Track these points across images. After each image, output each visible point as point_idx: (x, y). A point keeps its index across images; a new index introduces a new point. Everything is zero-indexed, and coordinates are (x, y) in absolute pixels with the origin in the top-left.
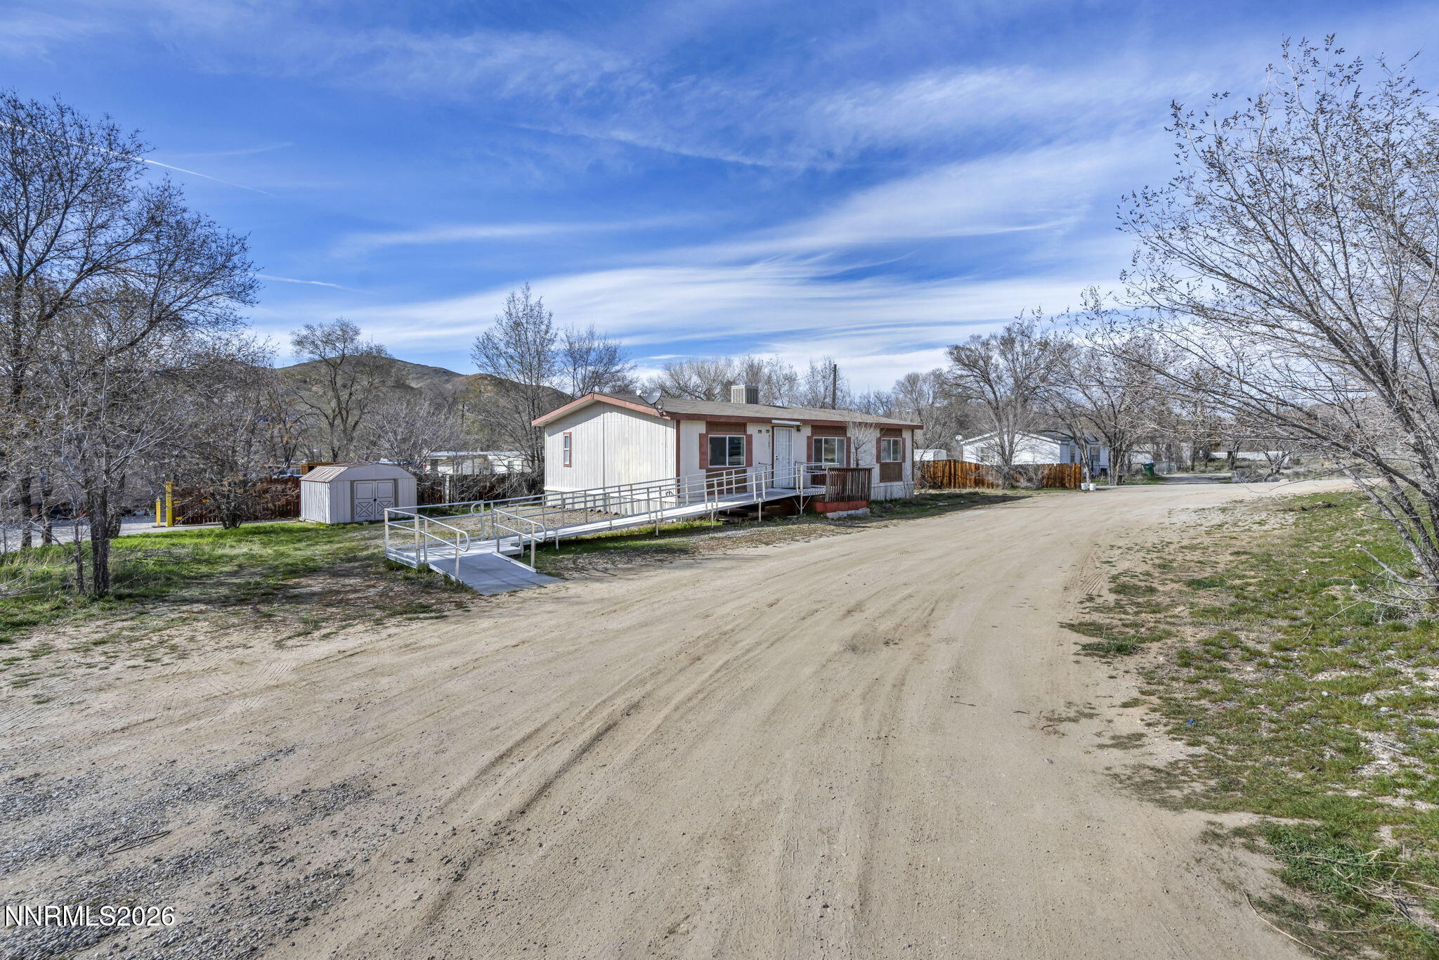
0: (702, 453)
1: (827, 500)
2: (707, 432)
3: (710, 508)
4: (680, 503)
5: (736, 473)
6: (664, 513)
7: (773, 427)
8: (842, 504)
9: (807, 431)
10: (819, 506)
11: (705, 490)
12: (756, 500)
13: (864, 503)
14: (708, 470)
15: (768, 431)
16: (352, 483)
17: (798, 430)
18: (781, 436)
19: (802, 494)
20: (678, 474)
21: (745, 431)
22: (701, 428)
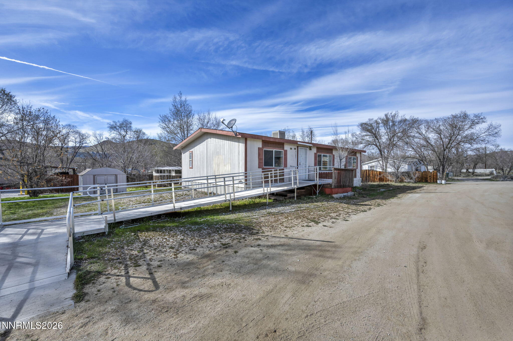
0: (260, 159)
1: (333, 187)
2: (263, 147)
3: (266, 191)
4: (247, 188)
5: (280, 170)
6: (236, 194)
7: (298, 147)
8: (340, 190)
9: (314, 150)
10: (327, 191)
11: (263, 180)
12: (293, 186)
13: (350, 189)
14: (263, 169)
15: (295, 149)
16: (94, 176)
17: (310, 149)
18: (302, 151)
19: (318, 184)
20: (246, 170)
21: (283, 148)
22: (259, 144)
